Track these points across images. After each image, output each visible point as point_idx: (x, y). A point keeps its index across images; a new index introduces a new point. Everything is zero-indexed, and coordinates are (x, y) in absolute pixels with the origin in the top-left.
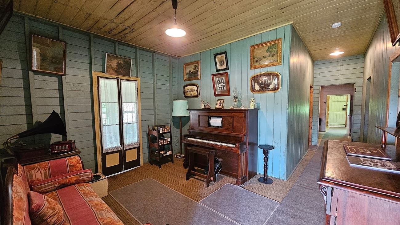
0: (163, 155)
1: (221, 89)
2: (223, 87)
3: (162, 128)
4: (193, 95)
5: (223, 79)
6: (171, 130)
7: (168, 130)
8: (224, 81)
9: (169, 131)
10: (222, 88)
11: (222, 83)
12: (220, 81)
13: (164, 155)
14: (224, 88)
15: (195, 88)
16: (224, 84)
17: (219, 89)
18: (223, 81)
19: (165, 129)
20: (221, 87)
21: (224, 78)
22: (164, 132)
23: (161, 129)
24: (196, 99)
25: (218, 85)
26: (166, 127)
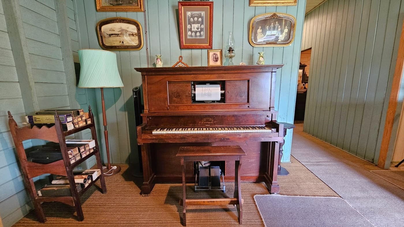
0: (82, 185)
1: (196, 36)
2: (200, 32)
3: (70, 115)
4: (125, 44)
5: (201, 14)
6: (93, 121)
7: (86, 121)
8: (202, 20)
9: (89, 122)
10: (198, 34)
11: (198, 22)
12: (196, 19)
13: (86, 185)
14: (202, 33)
15: (132, 28)
16: (203, 26)
17: (191, 36)
18: (200, 19)
19: (80, 119)
20: (196, 32)
21: (203, 13)
22: (77, 126)
23: (70, 119)
24: (134, 53)
25: (189, 27)
26: (81, 113)
